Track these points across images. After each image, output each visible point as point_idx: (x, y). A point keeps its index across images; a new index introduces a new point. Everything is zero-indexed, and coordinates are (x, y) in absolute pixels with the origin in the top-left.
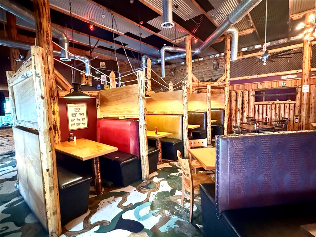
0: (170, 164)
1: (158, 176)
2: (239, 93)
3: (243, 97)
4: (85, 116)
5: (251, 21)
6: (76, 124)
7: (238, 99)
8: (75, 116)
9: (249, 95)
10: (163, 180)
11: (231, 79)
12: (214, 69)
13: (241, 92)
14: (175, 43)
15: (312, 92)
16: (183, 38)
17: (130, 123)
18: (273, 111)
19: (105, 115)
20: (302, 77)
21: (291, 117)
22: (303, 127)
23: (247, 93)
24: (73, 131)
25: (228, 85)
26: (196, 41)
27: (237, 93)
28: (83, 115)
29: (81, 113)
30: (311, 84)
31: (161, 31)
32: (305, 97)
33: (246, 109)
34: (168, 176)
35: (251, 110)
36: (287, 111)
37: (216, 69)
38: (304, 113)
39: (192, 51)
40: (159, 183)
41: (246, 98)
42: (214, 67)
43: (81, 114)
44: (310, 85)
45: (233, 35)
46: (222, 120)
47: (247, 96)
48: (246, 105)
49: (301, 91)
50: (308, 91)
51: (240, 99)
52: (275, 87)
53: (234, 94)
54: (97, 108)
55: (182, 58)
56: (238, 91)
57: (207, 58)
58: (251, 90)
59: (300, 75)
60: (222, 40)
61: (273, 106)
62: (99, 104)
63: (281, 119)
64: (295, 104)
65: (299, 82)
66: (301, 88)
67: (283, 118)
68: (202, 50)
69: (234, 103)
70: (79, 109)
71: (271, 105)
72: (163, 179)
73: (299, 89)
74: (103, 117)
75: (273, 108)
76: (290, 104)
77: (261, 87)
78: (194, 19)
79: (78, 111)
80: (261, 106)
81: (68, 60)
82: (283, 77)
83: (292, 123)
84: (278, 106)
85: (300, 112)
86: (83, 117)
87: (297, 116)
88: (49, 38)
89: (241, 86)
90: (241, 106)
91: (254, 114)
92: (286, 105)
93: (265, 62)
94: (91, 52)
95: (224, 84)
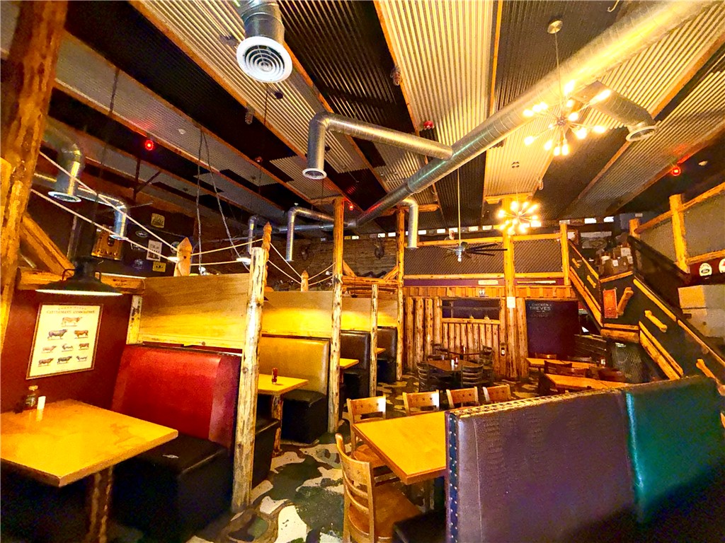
0: (300, 455)
1: (273, 495)
2: (419, 302)
3: (425, 309)
4: (91, 339)
5: (436, 194)
6: (56, 360)
7: (417, 312)
8: (58, 337)
9: (433, 304)
10: (285, 505)
11: (406, 277)
12: (377, 257)
13: (422, 300)
14: (315, 205)
15: (519, 307)
16: (331, 199)
17: (218, 361)
18: (470, 335)
19: (150, 337)
20: (505, 284)
21: (495, 346)
22: (512, 362)
23: (430, 301)
24: (41, 381)
25: (401, 286)
26: (351, 207)
27: (415, 301)
28: (84, 335)
29: (81, 329)
30: (517, 296)
31: (293, 180)
32: (511, 315)
33: (429, 329)
34: (297, 490)
35: (438, 332)
36: (489, 335)
37: (379, 257)
38: (512, 340)
39: (345, 223)
40: (276, 515)
41: (429, 311)
42: (375, 253)
43: (78, 333)
44: (516, 298)
45: (411, 209)
46: (393, 348)
47: (430, 306)
48: (430, 323)
49: (506, 305)
50: (514, 307)
51: (420, 312)
52: (470, 296)
53: (410, 301)
54: (131, 317)
55: (325, 232)
56: (417, 298)
57: (365, 237)
58: (437, 298)
59: (502, 281)
60: (392, 213)
61: (469, 326)
62: (138, 310)
63: (482, 349)
64: (499, 325)
65: (502, 293)
66: (505, 300)
67: (484, 347)
68: (360, 224)
69: (410, 317)
70: (78, 320)
71: (466, 324)
72: (285, 500)
73: (502, 303)
74: (144, 342)
75: (469, 330)
76: (492, 325)
77: (450, 294)
78: (352, 172)
79: (72, 324)
80: (452, 326)
81: (72, 199)
82: (481, 282)
83: (497, 356)
84: (476, 326)
85: (507, 336)
86: (84, 341)
87: (503, 344)
88: (30, 143)
89: (421, 288)
90: (421, 323)
91: (443, 338)
92: (487, 326)
93: (460, 256)
94: (136, 192)
95: (394, 283)
